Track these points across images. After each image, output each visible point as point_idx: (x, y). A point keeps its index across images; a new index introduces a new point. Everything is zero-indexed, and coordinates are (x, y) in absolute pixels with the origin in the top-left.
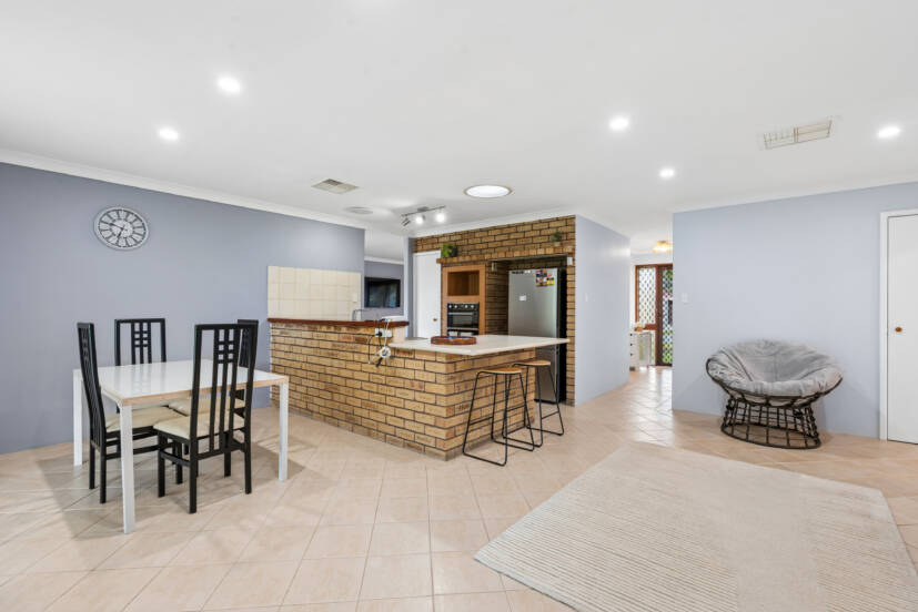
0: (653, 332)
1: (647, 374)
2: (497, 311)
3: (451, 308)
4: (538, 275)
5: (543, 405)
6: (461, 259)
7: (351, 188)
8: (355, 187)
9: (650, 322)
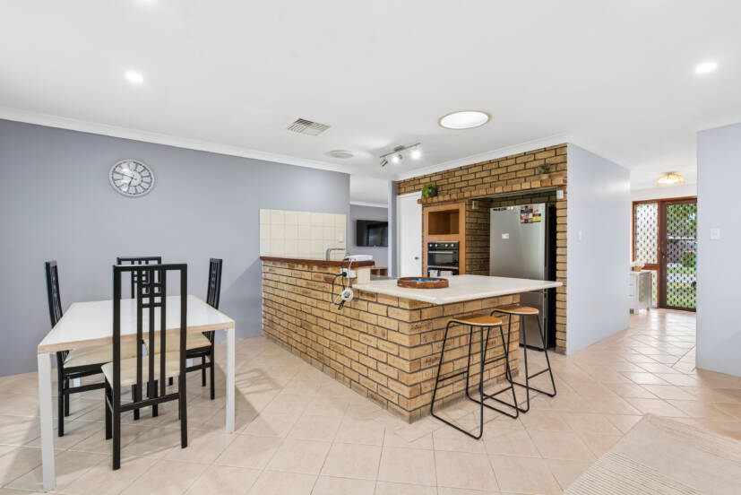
0: (654, 273)
1: (647, 317)
2: (478, 250)
3: (432, 247)
4: (522, 212)
5: (528, 351)
6: (441, 198)
7: (324, 127)
8: (328, 127)
9: (651, 262)
